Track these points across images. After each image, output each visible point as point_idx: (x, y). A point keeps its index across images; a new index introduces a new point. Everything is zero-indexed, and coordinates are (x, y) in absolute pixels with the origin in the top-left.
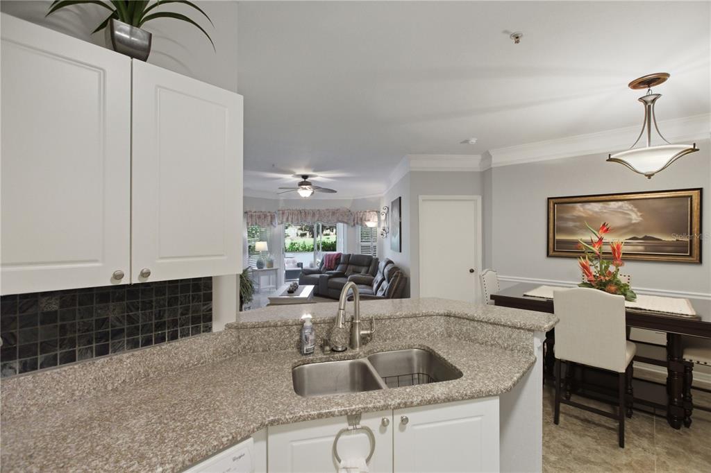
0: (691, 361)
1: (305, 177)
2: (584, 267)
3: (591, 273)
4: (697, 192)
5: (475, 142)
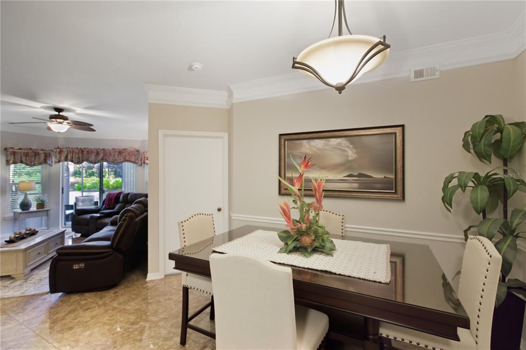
0: (388, 336)
1: (59, 110)
4: (400, 129)
5: (200, 67)
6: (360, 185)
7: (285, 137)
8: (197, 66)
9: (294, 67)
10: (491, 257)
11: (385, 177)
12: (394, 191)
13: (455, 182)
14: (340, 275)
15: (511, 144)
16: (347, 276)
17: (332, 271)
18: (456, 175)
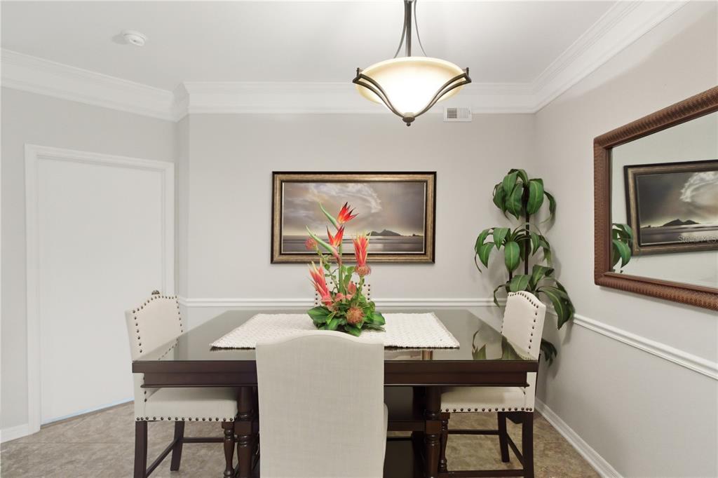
0: (447, 410)
2: (318, 280)
3: (326, 290)
4: (431, 176)
5: (142, 40)
6: (384, 246)
7: (280, 176)
8: (137, 37)
9: (356, 81)
10: (537, 307)
11: (414, 235)
12: (423, 252)
13: (490, 239)
14: (407, 348)
15: (536, 200)
16: (416, 348)
17: (398, 346)
18: (491, 231)
